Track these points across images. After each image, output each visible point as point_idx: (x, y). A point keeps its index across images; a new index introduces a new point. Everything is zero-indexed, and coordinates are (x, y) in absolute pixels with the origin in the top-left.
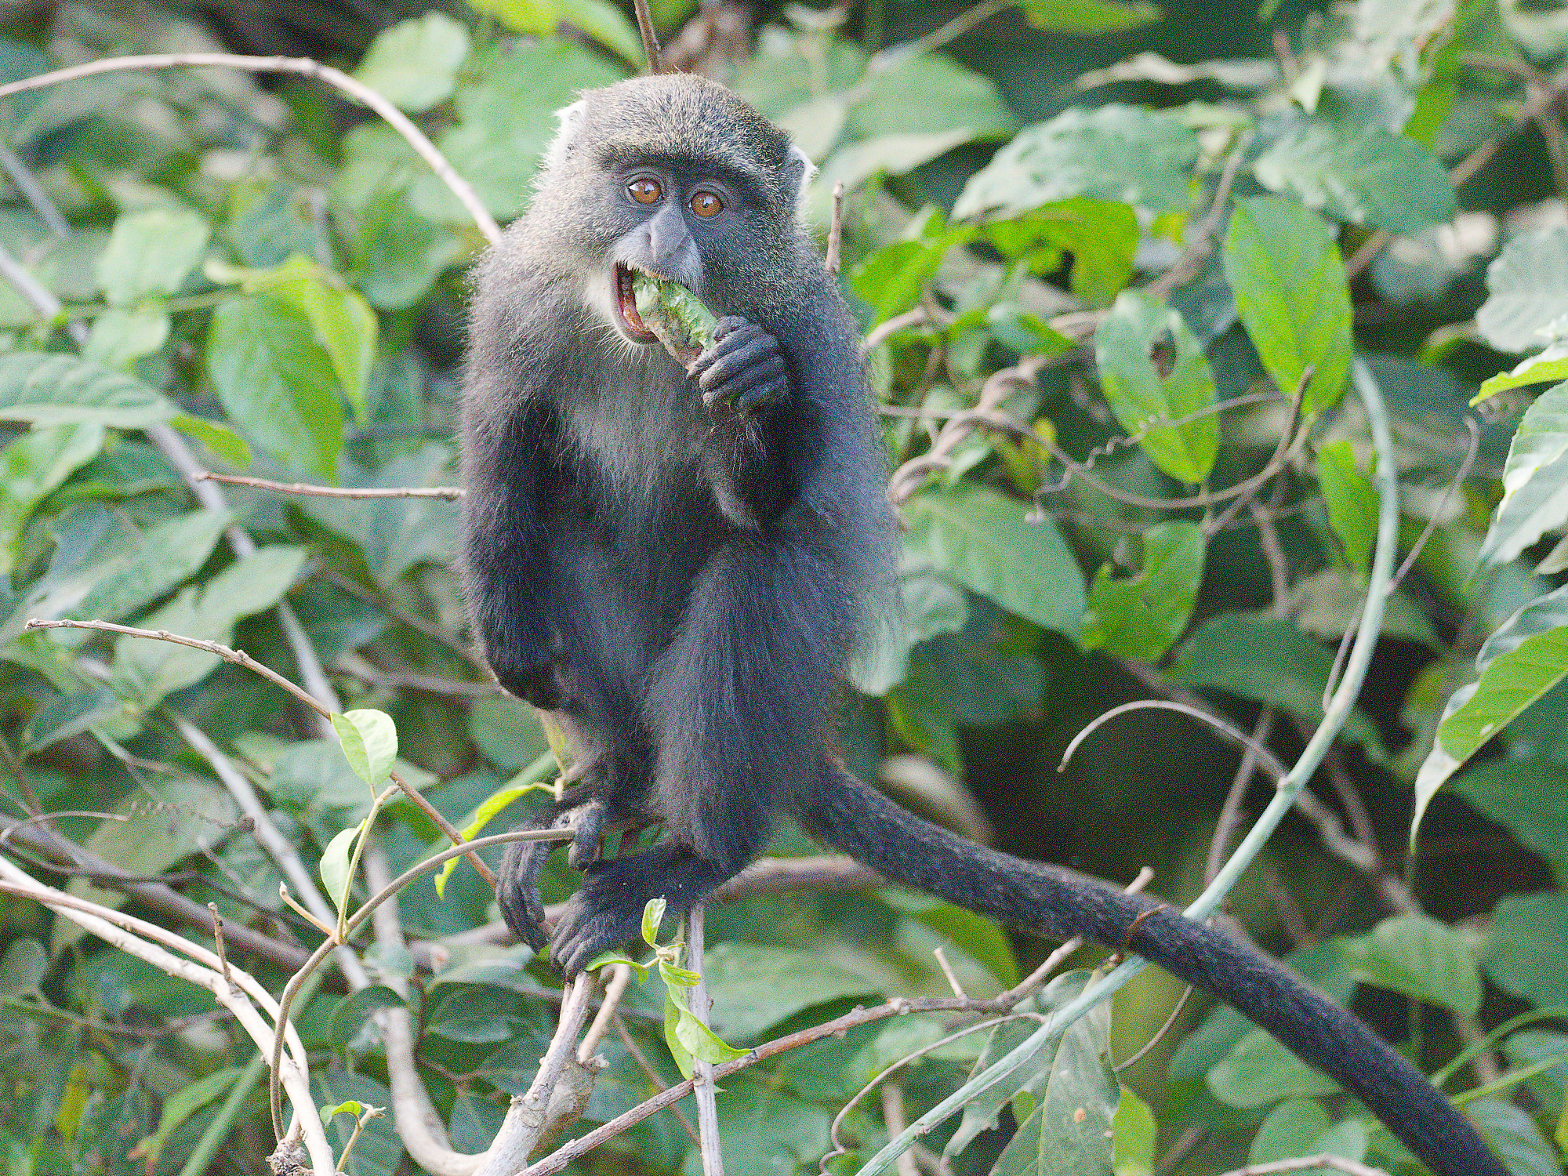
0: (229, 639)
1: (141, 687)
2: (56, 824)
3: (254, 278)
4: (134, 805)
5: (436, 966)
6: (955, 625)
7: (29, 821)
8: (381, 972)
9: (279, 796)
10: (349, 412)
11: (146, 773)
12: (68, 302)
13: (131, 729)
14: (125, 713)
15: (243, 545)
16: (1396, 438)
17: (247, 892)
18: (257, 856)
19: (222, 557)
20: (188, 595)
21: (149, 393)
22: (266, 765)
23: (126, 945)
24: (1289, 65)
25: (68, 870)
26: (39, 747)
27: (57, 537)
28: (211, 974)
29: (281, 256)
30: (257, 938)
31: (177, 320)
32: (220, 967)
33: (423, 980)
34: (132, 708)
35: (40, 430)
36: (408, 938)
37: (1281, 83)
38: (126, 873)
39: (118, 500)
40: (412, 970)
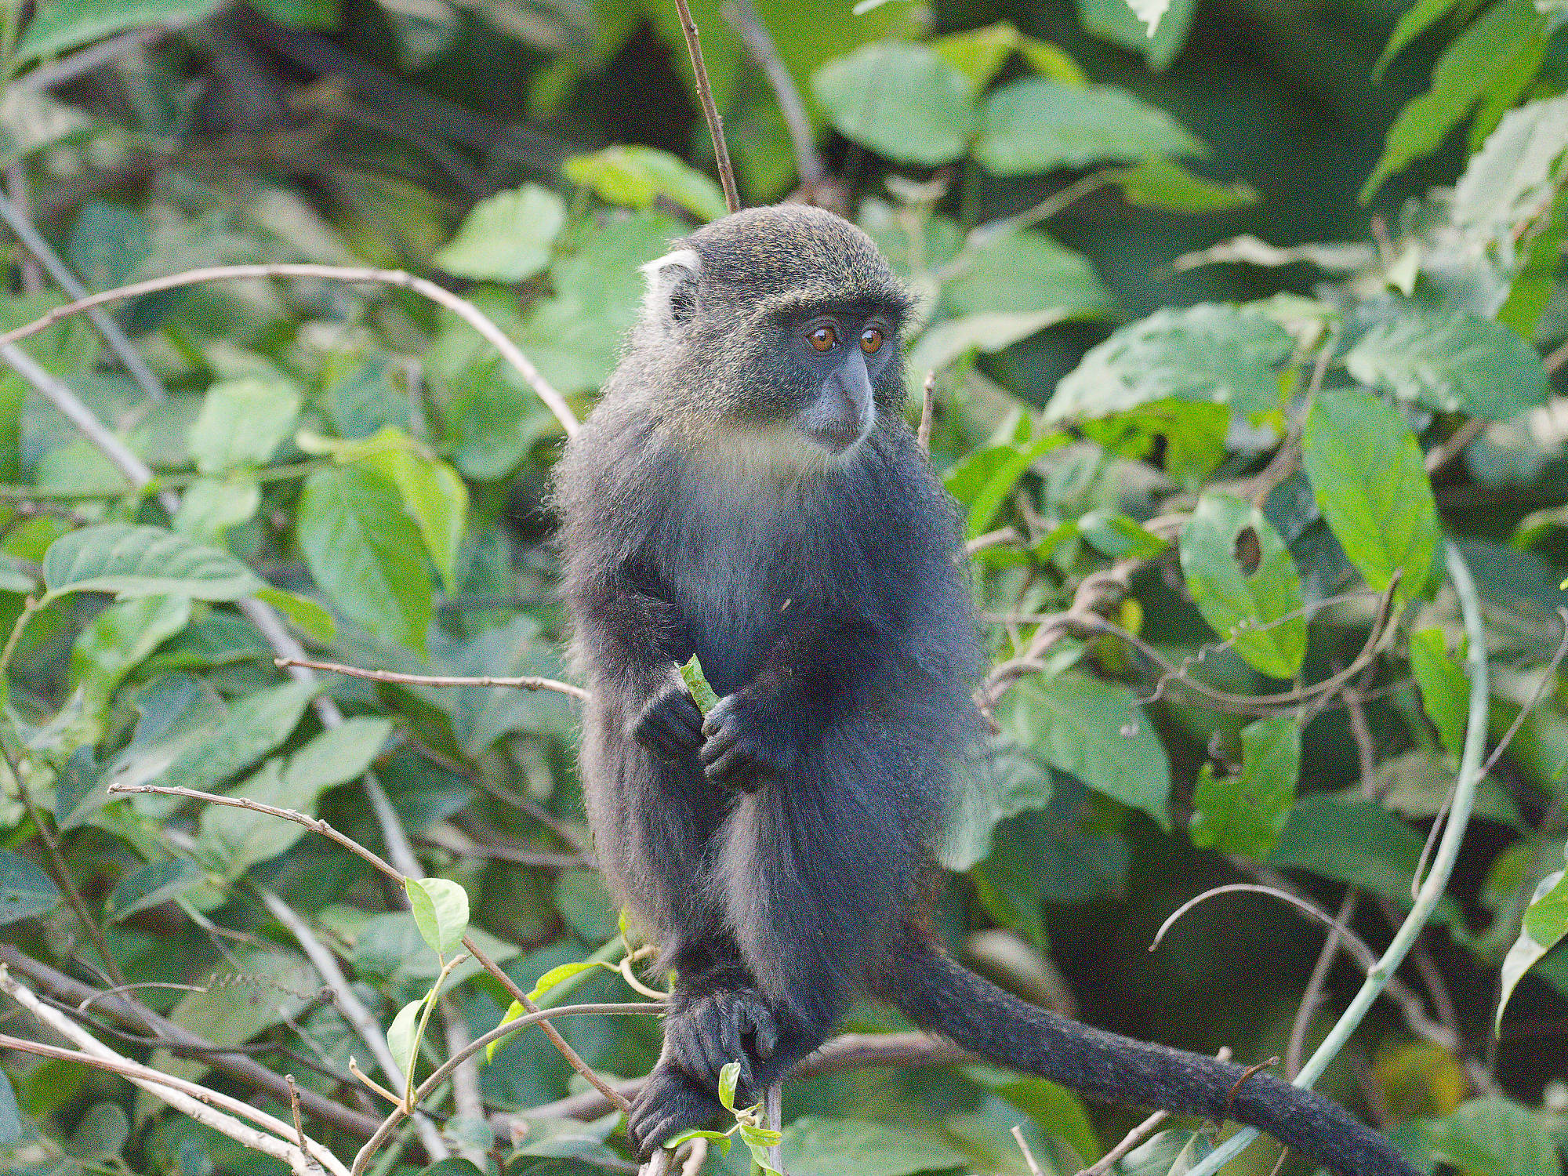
0: (313, 811)
1: (225, 856)
2: (135, 995)
3: (345, 450)
4: (213, 977)
5: (516, 1140)
6: (1039, 803)
7: (110, 991)
8: (460, 1144)
9: (361, 967)
10: (438, 581)
11: (231, 944)
12: (160, 469)
13: (216, 899)
14: (209, 884)
15: (331, 716)
16: (1486, 621)
17: (329, 1062)
18: (338, 1027)
19: (309, 726)
20: (274, 766)
21: (235, 565)
22: (350, 938)
23: (203, 1116)
24: (1386, 249)
25: (147, 1041)
26: (121, 916)
27: (141, 709)
28: (289, 1146)
29: (375, 426)
30: (338, 1109)
31: (268, 490)
32: (296, 1139)
33: (503, 1154)
34: (217, 879)
35: (124, 602)
36: (488, 1111)
37: (1377, 267)
38: (207, 1044)
39: (204, 671)
40: (492, 1142)
